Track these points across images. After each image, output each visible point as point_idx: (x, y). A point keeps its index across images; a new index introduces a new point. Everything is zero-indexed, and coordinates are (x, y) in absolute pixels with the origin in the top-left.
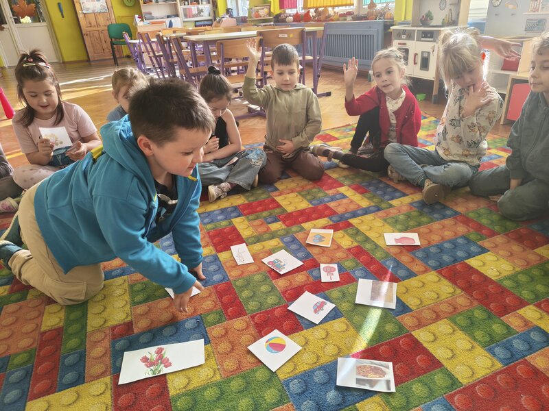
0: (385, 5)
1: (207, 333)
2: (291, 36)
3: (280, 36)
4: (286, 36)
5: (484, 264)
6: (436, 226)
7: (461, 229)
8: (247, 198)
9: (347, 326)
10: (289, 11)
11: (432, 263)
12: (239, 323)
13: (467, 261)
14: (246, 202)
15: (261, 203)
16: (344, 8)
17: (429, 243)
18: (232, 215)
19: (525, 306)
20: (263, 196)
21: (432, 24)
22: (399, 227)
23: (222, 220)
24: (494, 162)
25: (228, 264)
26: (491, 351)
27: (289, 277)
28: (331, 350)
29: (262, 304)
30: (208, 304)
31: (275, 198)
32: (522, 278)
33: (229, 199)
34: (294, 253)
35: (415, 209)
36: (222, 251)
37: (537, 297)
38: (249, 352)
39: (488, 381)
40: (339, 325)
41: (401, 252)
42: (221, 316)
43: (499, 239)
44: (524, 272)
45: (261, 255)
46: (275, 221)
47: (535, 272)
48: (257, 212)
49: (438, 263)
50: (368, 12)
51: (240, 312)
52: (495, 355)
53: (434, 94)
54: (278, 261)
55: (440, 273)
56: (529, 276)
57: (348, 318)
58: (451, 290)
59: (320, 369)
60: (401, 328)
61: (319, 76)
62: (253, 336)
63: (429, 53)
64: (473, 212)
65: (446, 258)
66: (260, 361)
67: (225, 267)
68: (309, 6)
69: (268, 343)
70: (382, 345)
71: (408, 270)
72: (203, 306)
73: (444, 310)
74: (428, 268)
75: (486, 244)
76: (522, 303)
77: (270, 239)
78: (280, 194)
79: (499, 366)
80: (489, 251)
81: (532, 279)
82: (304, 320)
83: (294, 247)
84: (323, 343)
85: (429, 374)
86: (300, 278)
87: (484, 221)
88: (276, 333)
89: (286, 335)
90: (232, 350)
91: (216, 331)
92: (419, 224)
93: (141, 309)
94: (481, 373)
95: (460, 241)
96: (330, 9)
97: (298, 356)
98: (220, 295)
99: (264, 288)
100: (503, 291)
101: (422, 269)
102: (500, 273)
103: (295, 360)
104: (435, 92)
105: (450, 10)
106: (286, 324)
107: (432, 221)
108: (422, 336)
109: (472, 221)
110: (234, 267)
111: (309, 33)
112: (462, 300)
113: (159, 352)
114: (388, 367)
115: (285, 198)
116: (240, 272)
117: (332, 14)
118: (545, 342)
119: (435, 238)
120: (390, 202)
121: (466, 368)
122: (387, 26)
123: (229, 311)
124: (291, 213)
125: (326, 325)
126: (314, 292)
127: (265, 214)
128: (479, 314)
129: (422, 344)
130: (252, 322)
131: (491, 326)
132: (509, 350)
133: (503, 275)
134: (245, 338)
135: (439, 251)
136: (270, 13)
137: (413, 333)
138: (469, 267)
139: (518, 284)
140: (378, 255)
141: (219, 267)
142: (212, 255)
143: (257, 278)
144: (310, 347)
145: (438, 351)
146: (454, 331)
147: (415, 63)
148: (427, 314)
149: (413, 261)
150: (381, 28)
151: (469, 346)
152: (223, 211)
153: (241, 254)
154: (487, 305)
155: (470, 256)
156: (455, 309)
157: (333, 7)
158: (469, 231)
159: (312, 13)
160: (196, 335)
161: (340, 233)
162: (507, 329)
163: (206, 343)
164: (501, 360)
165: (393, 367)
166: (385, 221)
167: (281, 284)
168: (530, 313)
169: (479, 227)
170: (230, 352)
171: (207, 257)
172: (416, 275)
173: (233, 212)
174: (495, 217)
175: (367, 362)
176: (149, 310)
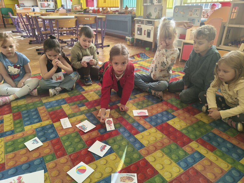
0: (132, 8)
1: (46, 166)
2: (91, 19)
3: (86, 19)
4: (88, 19)
5: (174, 123)
6: (155, 106)
7: (165, 107)
8: (69, 94)
9: (116, 157)
10: (90, 8)
11: (153, 123)
12: (63, 160)
13: (167, 122)
14: (69, 96)
15: (76, 97)
16: (115, 8)
17: (152, 114)
18: (62, 103)
19: (192, 142)
20: (77, 93)
21: (151, 18)
22: (139, 107)
23: (56, 106)
24: (177, 77)
25: (58, 129)
26: (179, 164)
27: (89, 134)
28: (108, 170)
29: (75, 149)
30: (47, 151)
31: (83, 94)
32: (190, 129)
33: (60, 95)
34: (91, 121)
35: (146, 99)
36: (55, 122)
37: (196, 137)
38: (68, 175)
39: (178, 179)
40: (112, 156)
41: (140, 119)
42: (53, 157)
43: (180, 112)
44: (190, 126)
45: (75, 123)
46: (83, 106)
47: (195, 126)
48: (74, 101)
49: (156, 124)
50: (125, 11)
51: (64, 154)
52: (180, 166)
53: (153, 48)
54: (84, 125)
55: (156, 128)
56: (193, 128)
57: (116, 153)
58: (162, 136)
59: (103, 180)
60: (140, 156)
61: (104, 38)
62: (70, 166)
63: (150, 30)
64: (169, 99)
65: (159, 121)
66: (73, 179)
67: (57, 130)
68: (99, 6)
69: (78, 169)
70: (132, 165)
71: (143, 127)
72: (44, 152)
73: (159, 145)
74: (152, 126)
75: (175, 114)
76: (190, 141)
77: (80, 115)
78: (86, 92)
79: (182, 171)
80: (176, 117)
81: (194, 129)
82: (96, 156)
83: (91, 118)
84: (104, 167)
85: (153, 178)
86: (94, 134)
87: (174, 104)
88: (82, 164)
89: (87, 164)
90: (59, 174)
91: (50, 165)
92: (148, 106)
93: (11, 155)
94: (175, 175)
95: (165, 113)
96: (109, 8)
97: (92, 175)
98: (53, 145)
99: (76, 140)
100: (183, 135)
101: (149, 126)
102: (181, 127)
103: (91, 177)
104: (153, 47)
105: (159, 12)
106: (87, 159)
107: (153, 104)
108: (149, 159)
109: (169, 103)
110: (61, 130)
111: (99, 18)
112: (166, 141)
113: (19, 179)
114: (134, 176)
115: (88, 94)
116: (65, 132)
117: (110, 11)
118: (200, 158)
119: (155, 112)
120: (135, 95)
121: (169, 173)
122: (133, 18)
123: (58, 154)
124: (91, 102)
125: (106, 157)
126: (100, 141)
127: (78, 102)
128: (173, 146)
129: (149, 163)
130: (70, 159)
131: (178, 152)
132: (186, 163)
133: (182, 128)
134: (66, 167)
135: (156, 118)
136: (82, 8)
137: (146, 158)
138: (168, 125)
139: (189, 132)
140: (130, 121)
141: (54, 130)
142: (50, 124)
143: (73, 135)
144: (98, 169)
145: (157, 166)
146: (163, 155)
147: (145, 34)
148: (151, 148)
149: (145, 123)
150: (130, 18)
151: (170, 163)
152: (57, 101)
153: (66, 123)
154: (176, 142)
155: (169, 119)
156: (163, 144)
157: (110, 7)
158: (168, 108)
159: (101, 9)
160: (40, 168)
161: (113, 111)
162: (185, 153)
163: (45, 172)
164: (183, 168)
165: (137, 176)
166: (133, 104)
167: (85, 137)
168: (194, 145)
169: (172, 106)
170: (58, 175)
171: (48, 125)
172: (147, 130)
173: (62, 101)
174: (178, 102)
175: (125, 175)
176: (15, 156)
